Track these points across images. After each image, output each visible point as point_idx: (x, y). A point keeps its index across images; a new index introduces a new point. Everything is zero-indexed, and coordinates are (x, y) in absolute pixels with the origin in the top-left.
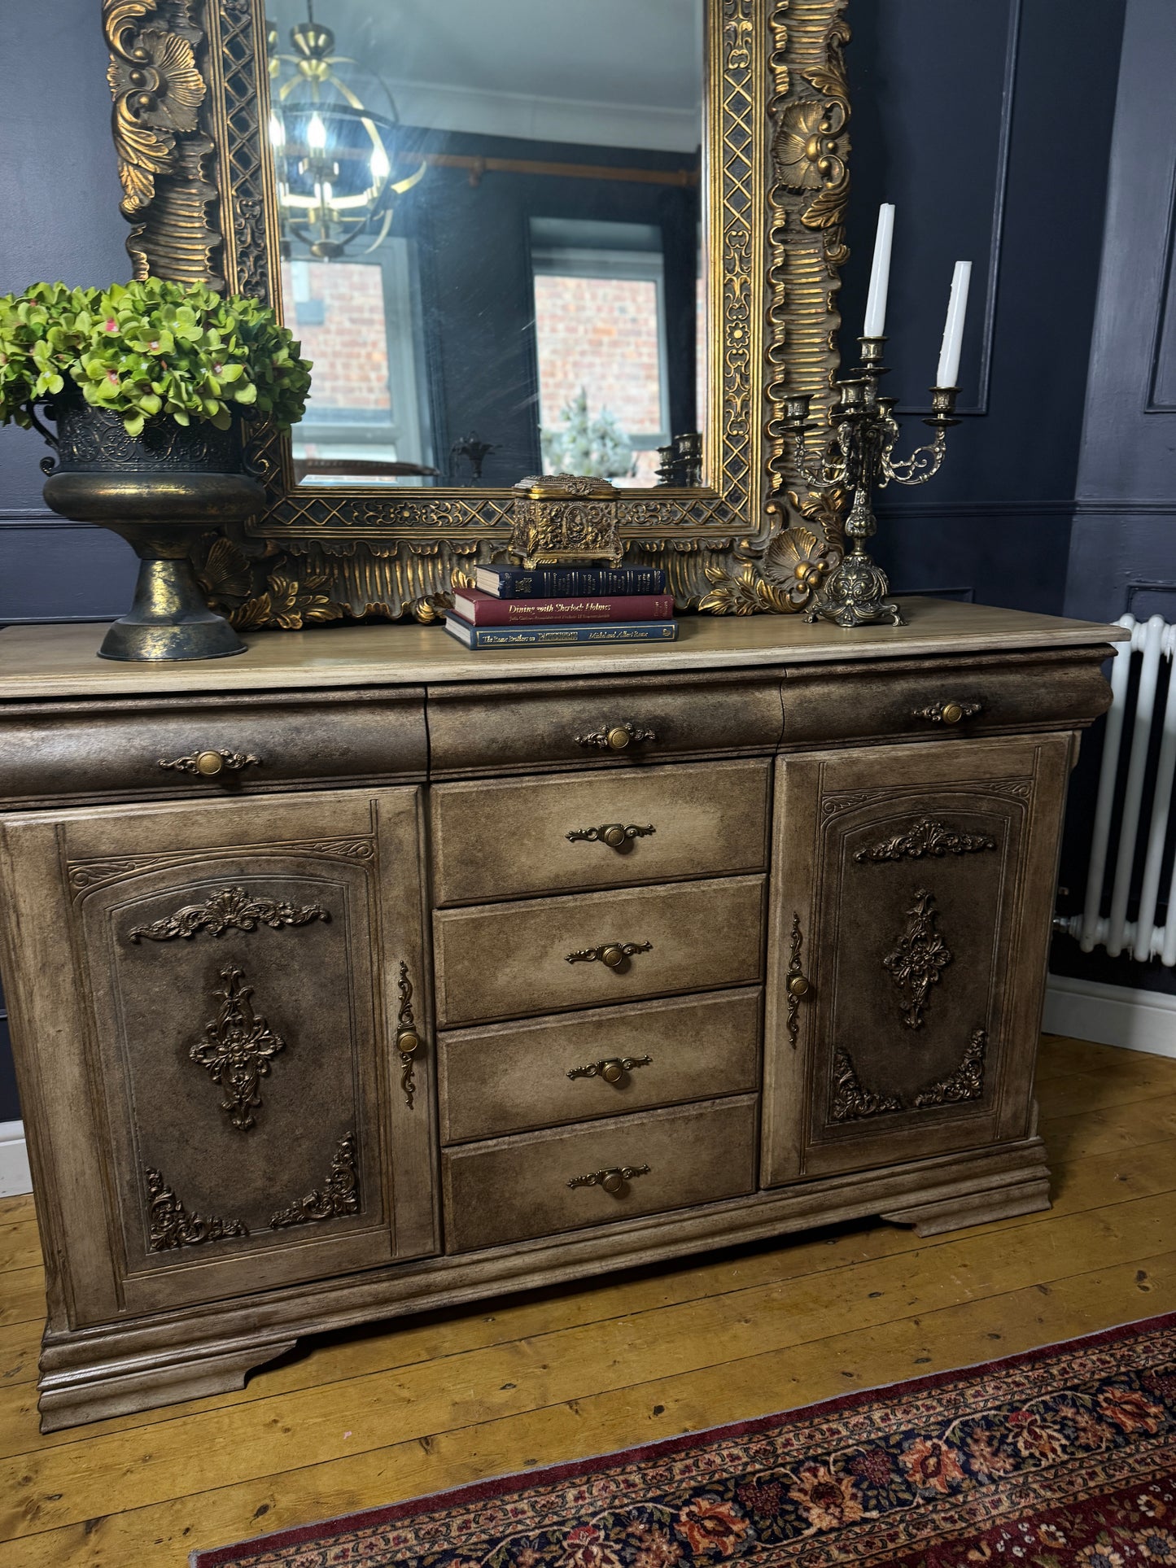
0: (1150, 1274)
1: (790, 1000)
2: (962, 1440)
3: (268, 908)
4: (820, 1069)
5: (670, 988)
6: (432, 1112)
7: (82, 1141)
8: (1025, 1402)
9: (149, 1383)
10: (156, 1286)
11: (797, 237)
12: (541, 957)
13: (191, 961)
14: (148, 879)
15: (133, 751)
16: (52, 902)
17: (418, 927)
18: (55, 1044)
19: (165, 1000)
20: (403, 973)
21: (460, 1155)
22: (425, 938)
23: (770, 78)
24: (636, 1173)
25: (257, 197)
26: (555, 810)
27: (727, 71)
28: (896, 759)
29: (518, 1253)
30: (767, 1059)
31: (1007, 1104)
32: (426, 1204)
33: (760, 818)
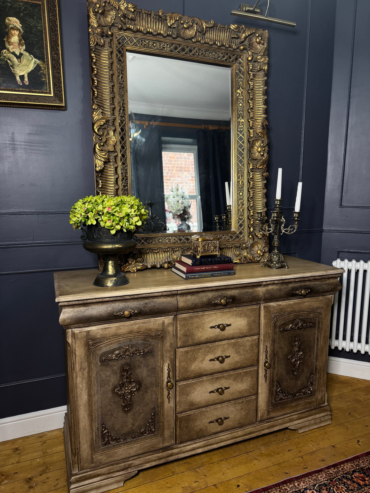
0: (360, 441)
1: (265, 369)
2: (319, 490)
3: (137, 350)
4: (272, 387)
5: (235, 367)
6: (174, 404)
7: (86, 416)
8: (333, 478)
9: (99, 486)
10: (102, 457)
11: (255, 170)
12: (203, 360)
13: (116, 366)
14: (108, 344)
15: (108, 311)
16: (84, 351)
17: (173, 354)
18: (82, 390)
19: (110, 376)
20: (168, 367)
21: (181, 416)
22: (174, 356)
23: (249, 133)
24: (226, 418)
25: (126, 165)
26: (207, 321)
27: (238, 131)
28: (290, 304)
29: (195, 443)
30: (259, 386)
31: (319, 395)
32: (172, 430)
33: (257, 321)
